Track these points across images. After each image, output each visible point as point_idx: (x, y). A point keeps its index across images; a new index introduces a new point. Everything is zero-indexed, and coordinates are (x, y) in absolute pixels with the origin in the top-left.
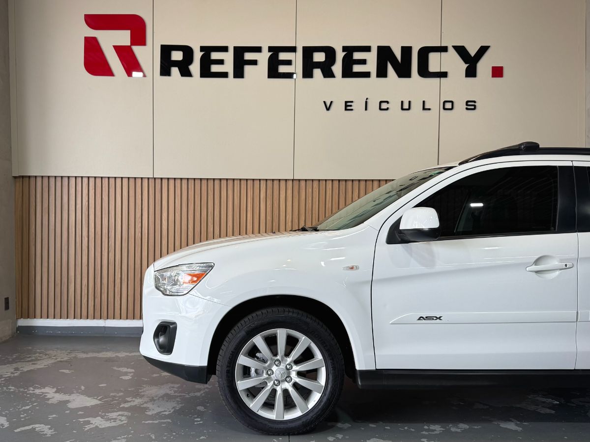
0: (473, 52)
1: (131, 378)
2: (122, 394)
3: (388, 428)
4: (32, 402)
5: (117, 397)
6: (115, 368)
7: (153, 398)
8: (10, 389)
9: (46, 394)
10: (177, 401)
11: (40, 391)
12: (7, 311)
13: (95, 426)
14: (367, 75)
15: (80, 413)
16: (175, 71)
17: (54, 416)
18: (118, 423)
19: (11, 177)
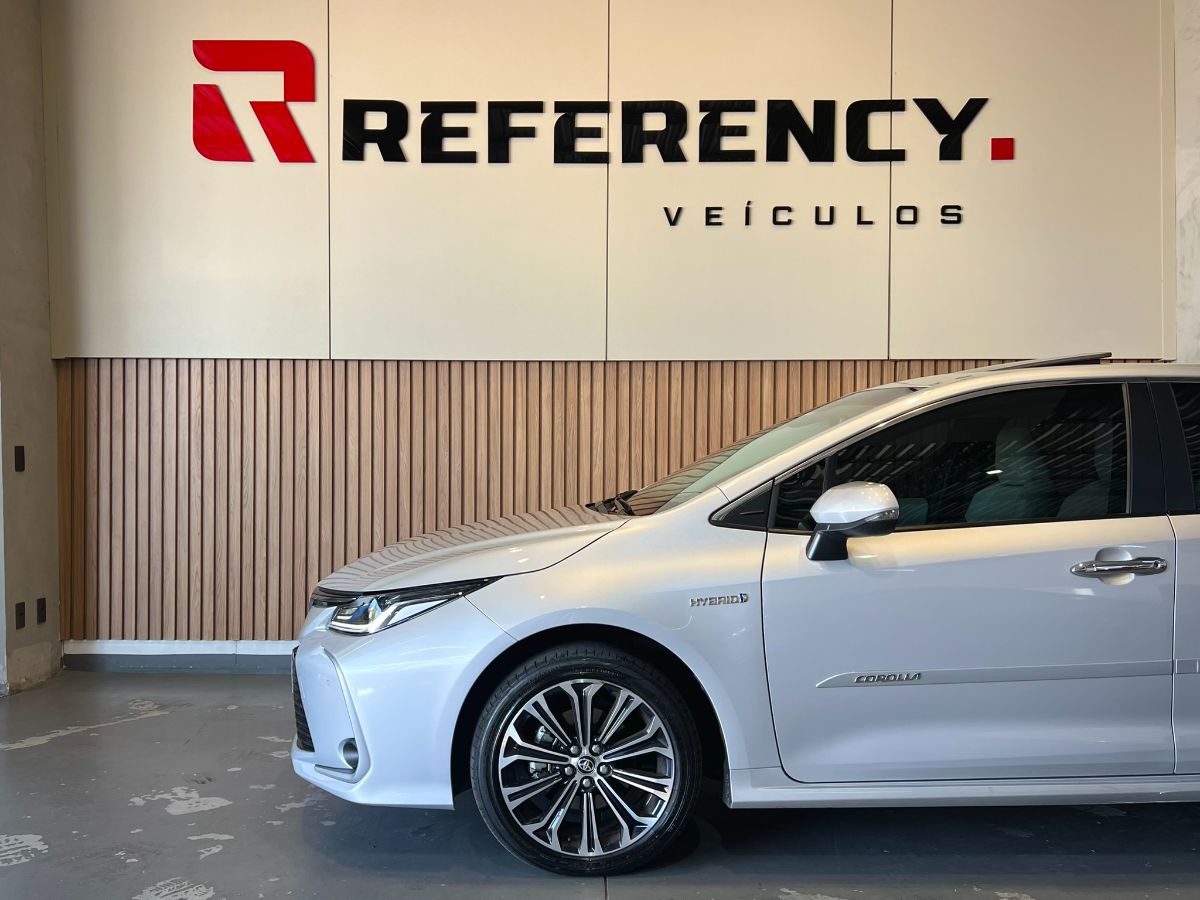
0: (954, 110)
2: (273, 786)
6: (259, 737)
12: (42, 626)
13: (219, 849)
14: (748, 156)
15: (190, 824)
16: (372, 150)
19: (50, 361)
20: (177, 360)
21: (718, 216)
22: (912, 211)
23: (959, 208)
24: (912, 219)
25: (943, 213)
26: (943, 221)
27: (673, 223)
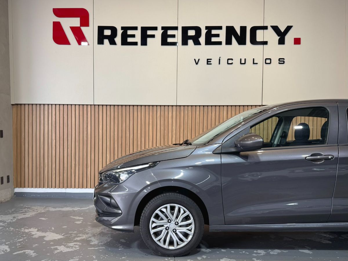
0: (282, 30)
1: (81, 222)
2: (76, 232)
3: (233, 252)
4: (24, 237)
5: (73, 234)
6: (72, 217)
7: (94, 234)
8: (10, 229)
9: (31, 232)
10: (109, 236)
11: (28, 230)
12: (8, 183)
13: (60, 251)
14: (220, 43)
15: (52, 243)
16: (106, 41)
17: (36, 245)
18: (74, 249)
19: (11, 105)
20: (48, 105)
21: (210, 62)
22: (269, 60)
23: (284, 59)
24: (269, 62)
25: (279, 61)
26: (279, 63)
27: (197, 64)
